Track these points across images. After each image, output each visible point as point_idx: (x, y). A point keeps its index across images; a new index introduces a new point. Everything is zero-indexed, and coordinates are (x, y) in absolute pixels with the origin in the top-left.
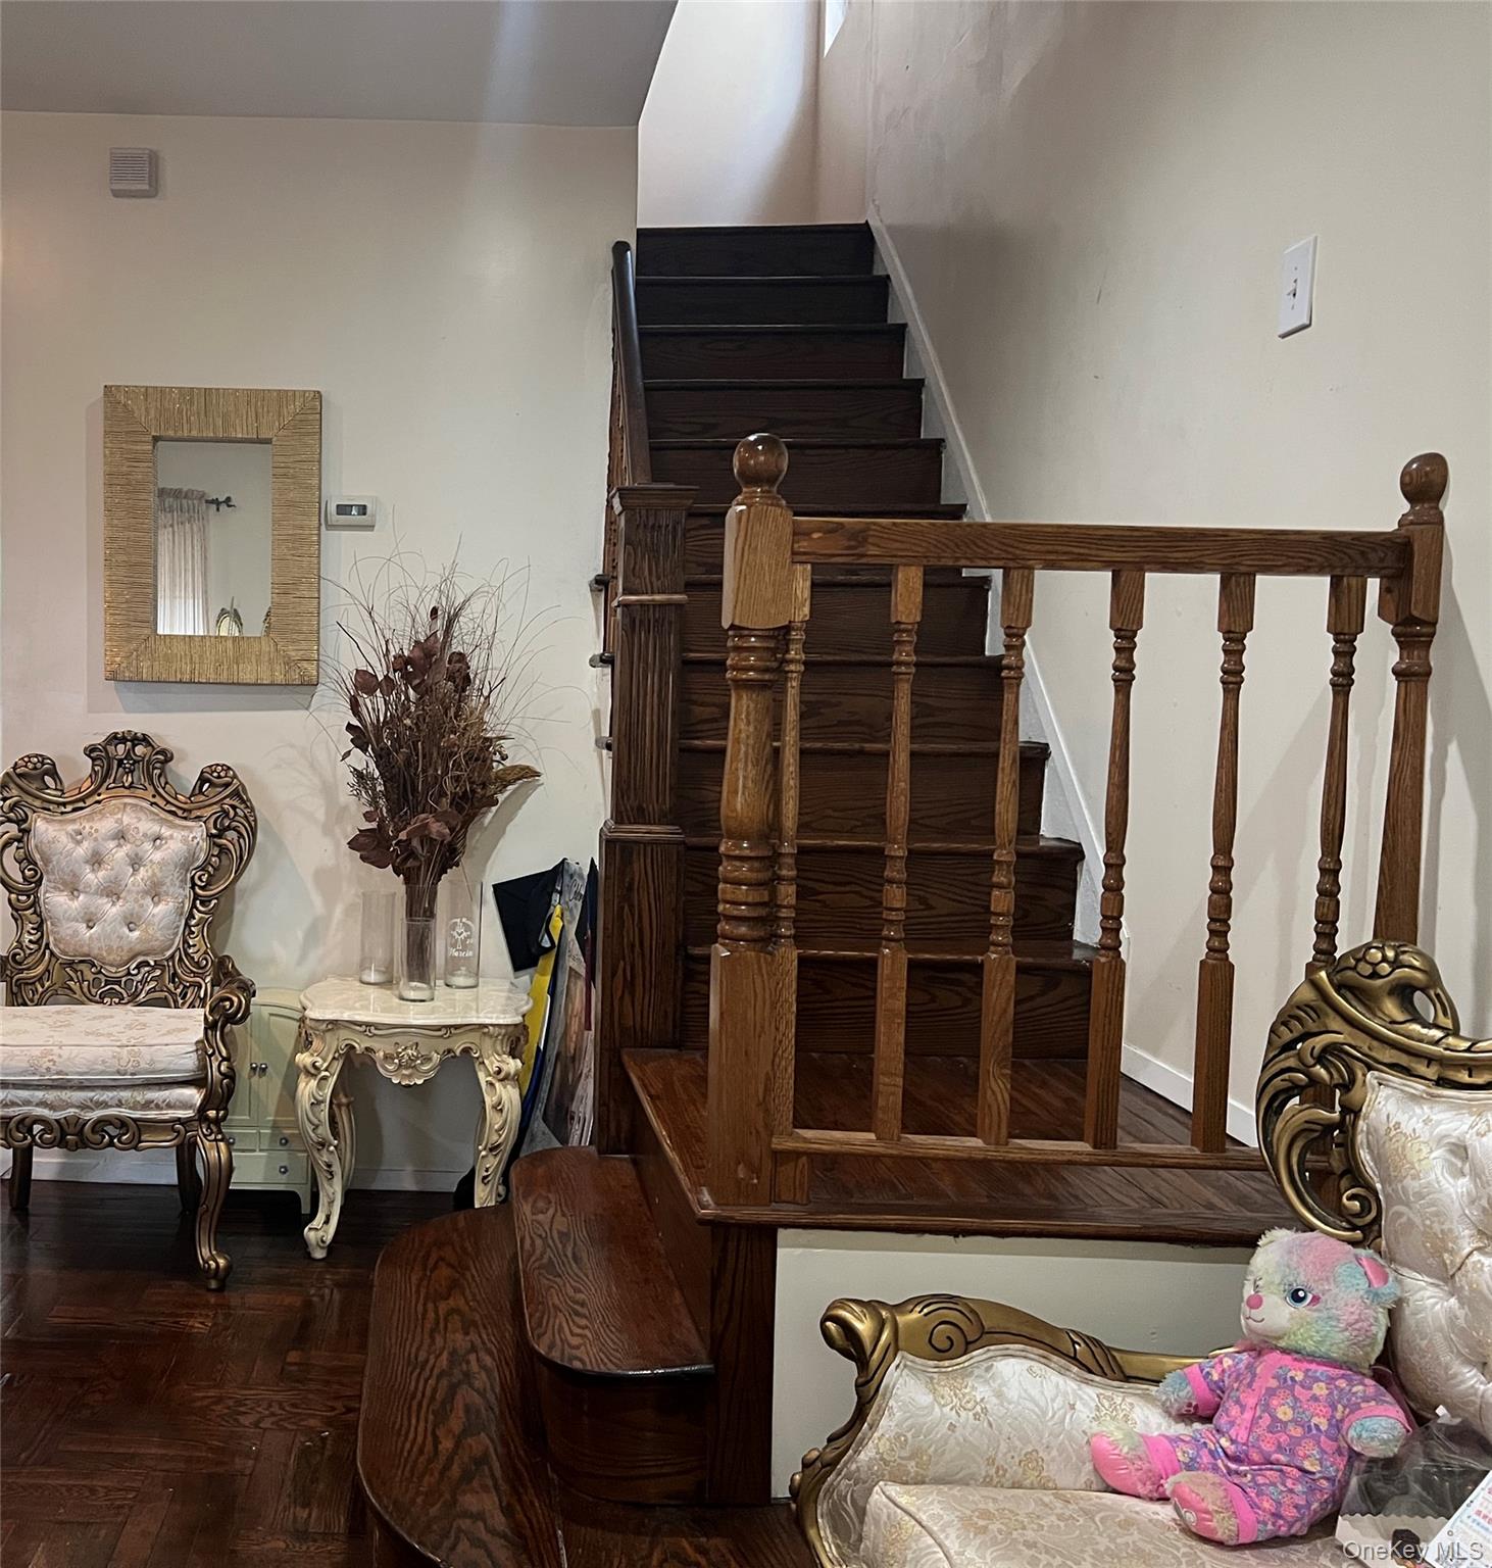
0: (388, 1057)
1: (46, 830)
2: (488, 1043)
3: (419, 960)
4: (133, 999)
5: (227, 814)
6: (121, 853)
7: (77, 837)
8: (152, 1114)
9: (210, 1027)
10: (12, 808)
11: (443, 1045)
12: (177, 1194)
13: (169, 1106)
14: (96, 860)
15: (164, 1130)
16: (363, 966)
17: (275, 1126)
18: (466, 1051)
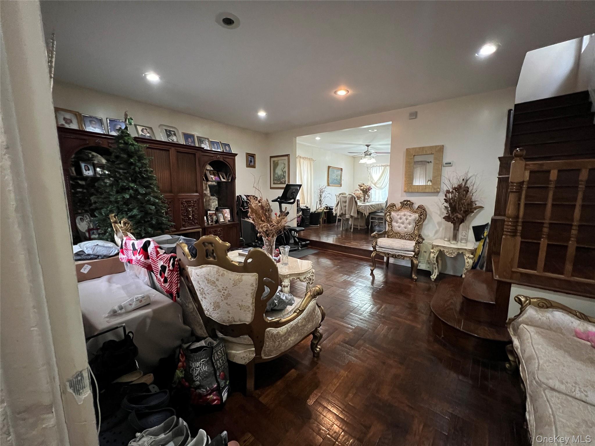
0: (447, 252)
1: (393, 213)
2: (467, 252)
3: (455, 237)
4: (405, 239)
5: (422, 212)
6: (404, 218)
7: (398, 215)
8: (406, 255)
9: (416, 244)
10: (389, 211)
11: (457, 251)
12: (411, 268)
13: (409, 254)
14: (401, 219)
15: (408, 258)
16: (445, 238)
17: (427, 261)
18: (462, 253)
